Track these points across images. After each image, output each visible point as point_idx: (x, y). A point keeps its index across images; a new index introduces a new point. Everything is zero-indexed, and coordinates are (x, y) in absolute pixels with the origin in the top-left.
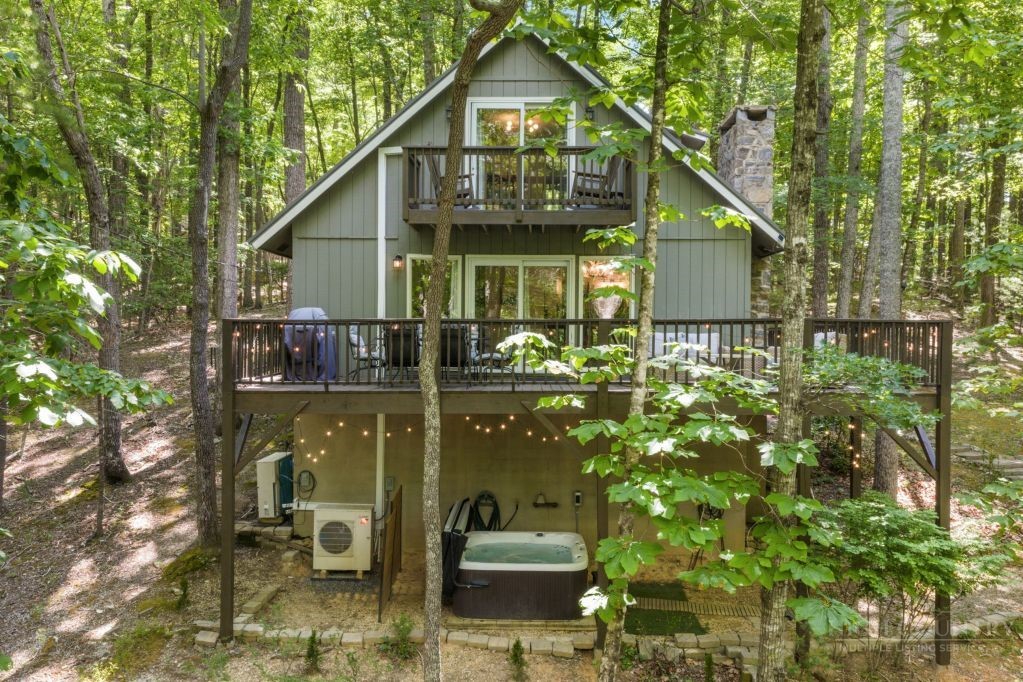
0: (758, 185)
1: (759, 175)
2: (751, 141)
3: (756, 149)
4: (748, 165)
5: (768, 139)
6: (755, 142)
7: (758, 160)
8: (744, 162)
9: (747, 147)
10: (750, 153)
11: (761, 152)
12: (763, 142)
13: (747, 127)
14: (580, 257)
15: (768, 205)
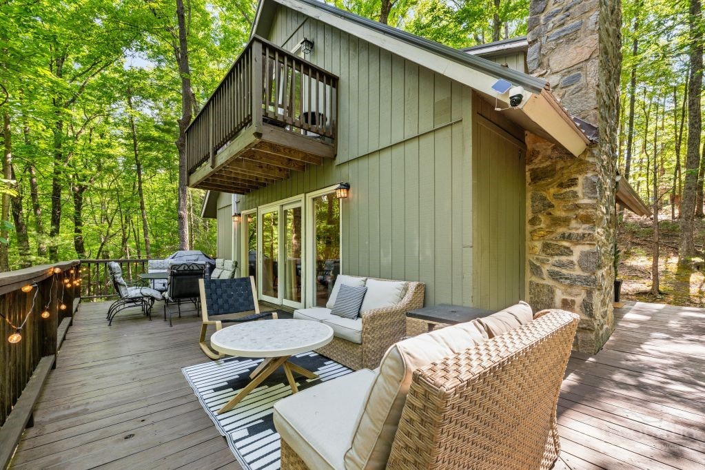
0: (568, 41)
1: (571, 23)
4: (548, 18)
8: (543, 17)
14: (308, 195)
15: (589, 63)
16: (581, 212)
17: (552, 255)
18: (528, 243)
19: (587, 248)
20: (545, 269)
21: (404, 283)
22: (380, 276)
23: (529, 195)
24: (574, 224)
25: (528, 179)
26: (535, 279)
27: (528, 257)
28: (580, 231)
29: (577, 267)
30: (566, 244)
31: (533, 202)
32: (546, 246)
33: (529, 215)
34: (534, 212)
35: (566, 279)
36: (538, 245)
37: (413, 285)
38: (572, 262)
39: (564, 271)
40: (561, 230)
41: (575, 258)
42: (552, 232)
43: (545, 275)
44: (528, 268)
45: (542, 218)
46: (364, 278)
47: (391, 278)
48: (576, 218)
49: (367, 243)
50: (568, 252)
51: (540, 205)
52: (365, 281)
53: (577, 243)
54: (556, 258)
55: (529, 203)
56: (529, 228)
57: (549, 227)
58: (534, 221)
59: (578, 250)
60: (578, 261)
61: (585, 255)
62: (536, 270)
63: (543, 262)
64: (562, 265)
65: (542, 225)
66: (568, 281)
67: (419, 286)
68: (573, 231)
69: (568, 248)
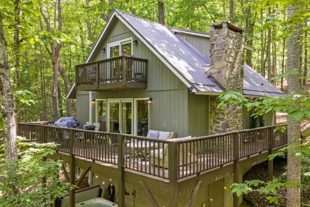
0: (219, 60)
1: (219, 55)
2: (215, 40)
3: (218, 43)
4: (214, 51)
5: (223, 37)
6: (218, 40)
7: (219, 48)
8: (213, 50)
9: (214, 43)
10: (216, 45)
11: (220, 44)
12: (221, 39)
13: (214, 34)
14: (134, 99)
15: (223, 69)
16: (222, 111)
17: (215, 124)
18: (209, 120)
19: (223, 122)
20: (214, 128)
21: (170, 132)
22: (163, 130)
23: (210, 104)
24: (220, 115)
25: (209, 99)
26: (211, 131)
27: (210, 124)
28: (221, 117)
29: (221, 127)
30: (218, 120)
31: (211, 107)
32: (214, 121)
33: (210, 111)
34: (211, 110)
35: (219, 131)
36: (212, 120)
37: (173, 133)
38: (220, 126)
39: (218, 129)
40: (217, 116)
41: (220, 125)
42: (215, 117)
43: (214, 130)
44: (209, 127)
45: (213, 112)
46: (158, 131)
47: (166, 131)
48: (221, 113)
49: (158, 119)
50: (219, 123)
51: (212, 108)
52: (159, 132)
53: (221, 121)
54: (216, 125)
55: (210, 107)
56: (210, 115)
57: (214, 115)
58: (211, 113)
59: (221, 122)
60: (221, 126)
61: (223, 124)
62: (211, 128)
63: (213, 125)
64: (217, 127)
65: (213, 114)
66: (219, 132)
67: (174, 133)
68: (220, 117)
69: (219, 122)
